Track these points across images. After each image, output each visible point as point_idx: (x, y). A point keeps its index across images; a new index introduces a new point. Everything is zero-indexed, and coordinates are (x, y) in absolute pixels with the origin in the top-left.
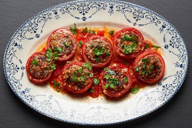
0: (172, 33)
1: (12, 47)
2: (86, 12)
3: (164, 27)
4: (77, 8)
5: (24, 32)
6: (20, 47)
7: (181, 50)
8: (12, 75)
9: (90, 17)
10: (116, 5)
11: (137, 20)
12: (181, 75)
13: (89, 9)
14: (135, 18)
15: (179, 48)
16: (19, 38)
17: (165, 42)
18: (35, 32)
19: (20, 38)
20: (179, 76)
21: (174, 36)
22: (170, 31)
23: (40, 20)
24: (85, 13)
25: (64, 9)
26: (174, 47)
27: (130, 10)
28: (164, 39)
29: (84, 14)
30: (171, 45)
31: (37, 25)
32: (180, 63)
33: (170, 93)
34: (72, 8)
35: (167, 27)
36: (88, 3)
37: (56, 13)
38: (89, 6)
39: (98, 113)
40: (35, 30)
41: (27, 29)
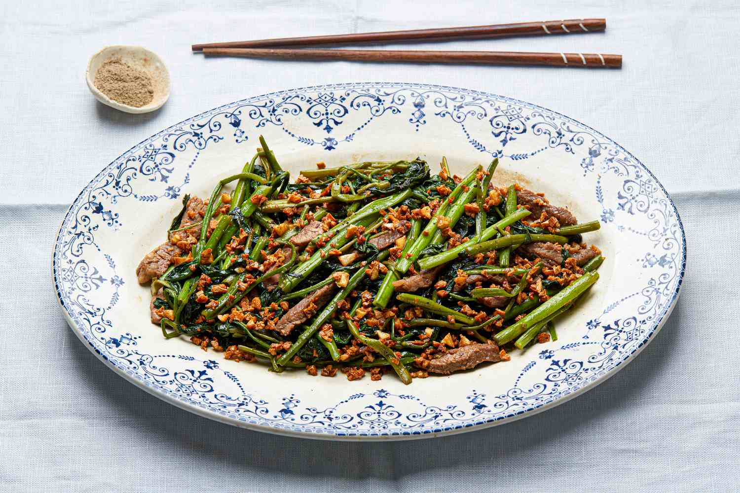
0: (622, 169)
1: (83, 212)
2: (336, 123)
3: (594, 153)
4: (305, 110)
5: (129, 173)
6: (113, 219)
7: (659, 216)
8: (77, 292)
9: (349, 138)
10: (433, 96)
11: (504, 142)
12: (663, 287)
13: (346, 111)
14: (497, 135)
15: (650, 212)
16: (110, 188)
17: (601, 200)
18: (164, 178)
19: (114, 192)
20: (657, 291)
21: (632, 176)
22: (615, 164)
23: (182, 140)
24: (332, 124)
25: (265, 111)
26: (634, 210)
27: (479, 111)
28: (599, 191)
29: (328, 129)
30: (622, 206)
31: (172, 155)
32: (660, 253)
33: (630, 339)
34: (291, 107)
35: (604, 154)
36: (342, 93)
37: (236, 124)
38: (346, 104)
39: (378, 408)
40: (166, 173)
41: (137, 165)
